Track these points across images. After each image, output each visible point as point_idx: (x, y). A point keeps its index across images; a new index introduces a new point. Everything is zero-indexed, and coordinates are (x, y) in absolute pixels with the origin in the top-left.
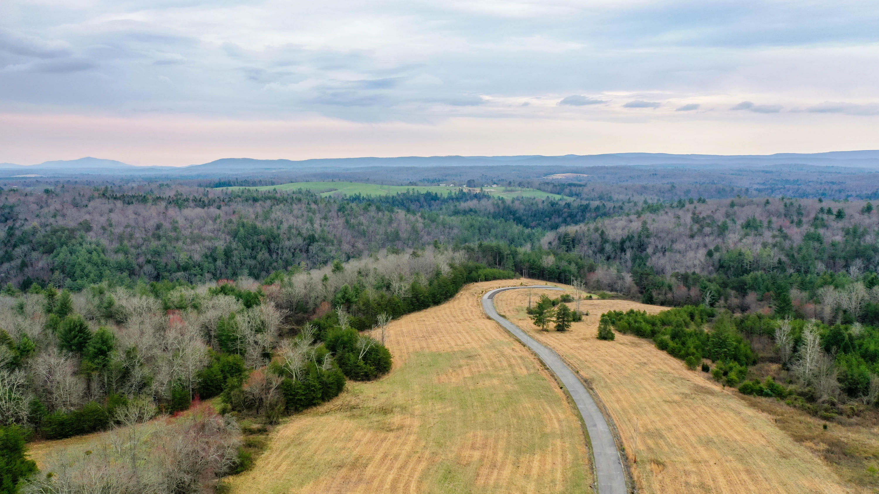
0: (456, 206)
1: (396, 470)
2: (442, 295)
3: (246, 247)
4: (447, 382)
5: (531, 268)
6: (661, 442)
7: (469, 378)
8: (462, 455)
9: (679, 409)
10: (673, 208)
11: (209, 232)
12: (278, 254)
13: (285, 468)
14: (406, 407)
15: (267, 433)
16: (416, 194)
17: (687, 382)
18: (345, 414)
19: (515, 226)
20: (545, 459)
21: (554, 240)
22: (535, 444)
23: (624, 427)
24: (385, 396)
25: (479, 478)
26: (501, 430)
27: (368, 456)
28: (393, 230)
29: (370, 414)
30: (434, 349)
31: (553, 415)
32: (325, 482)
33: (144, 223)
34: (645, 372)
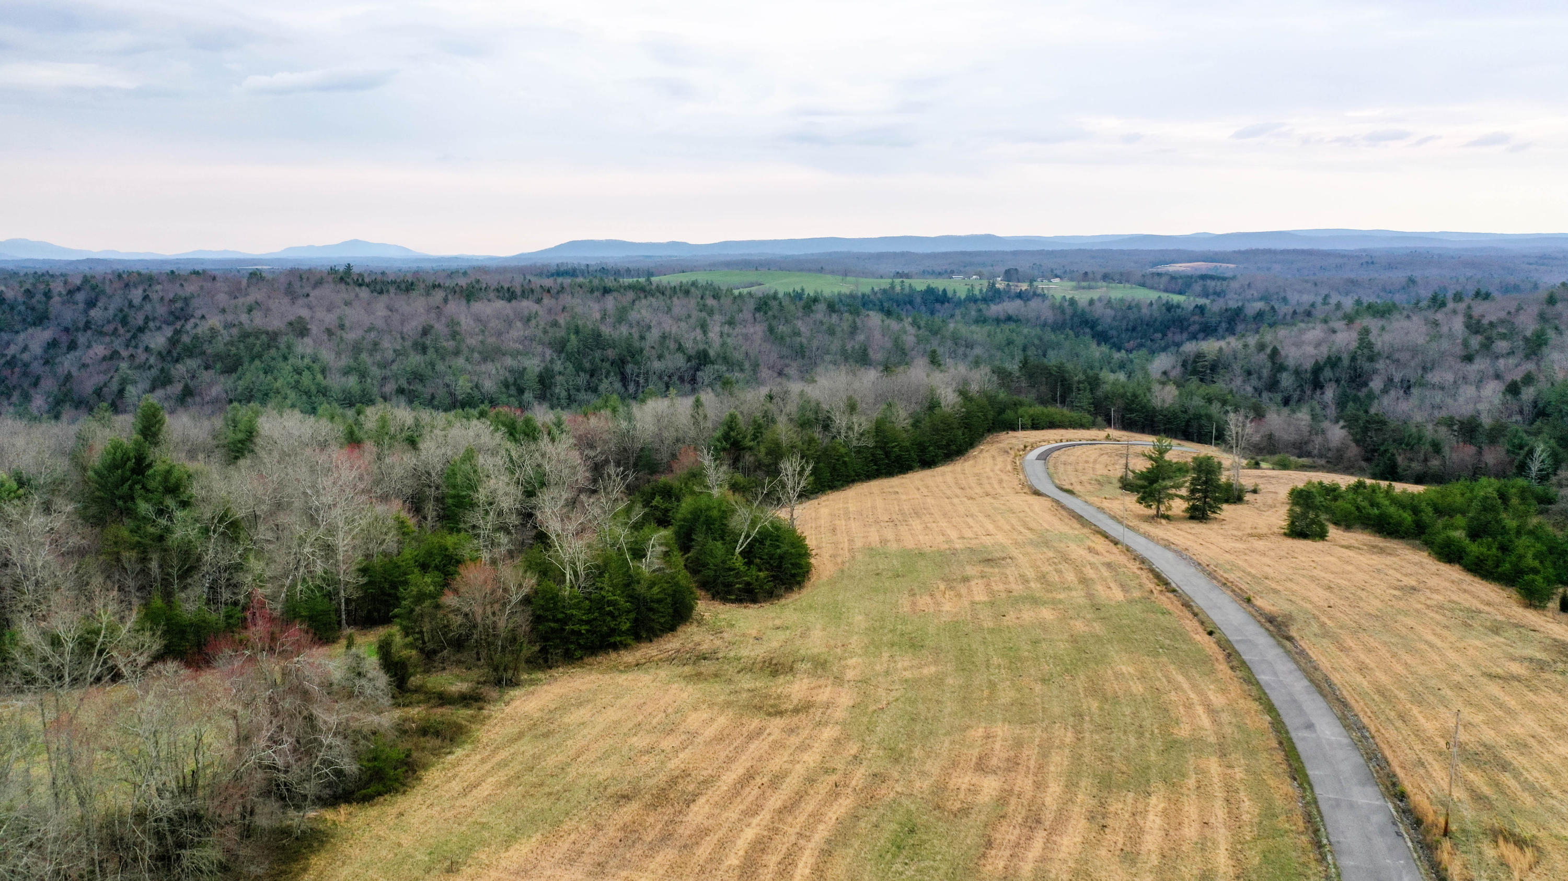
0: (980, 310)
1: (768, 817)
2: (939, 448)
3: (579, 368)
4: (932, 610)
5: (1128, 408)
6: (1507, 779)
7: (984, 603)
8: (951, 785)
9: (1531, 696)
10: (1421, 309)
11: (515, 341)
12: (637, 383)
13: (486, 793)
14: (826, 662)
15: (480, 704)
16: (907, 290)
17: (1532, 633)
18: (680, 670)
19: (1094, 346)
20: (1179, 810)
21: (1174, 367)
22: (1148, 768)
23: (1391, 734)
24: (782, 636)
25: (993, 852)
26: (1058, 725)
27: (705, 773)
28: (857, 347)
29: (739, 672)
30: (910, 544)
31: (1192, 696)
32: (573, 837)
33: (402, 324)
34: (1419, 606)
